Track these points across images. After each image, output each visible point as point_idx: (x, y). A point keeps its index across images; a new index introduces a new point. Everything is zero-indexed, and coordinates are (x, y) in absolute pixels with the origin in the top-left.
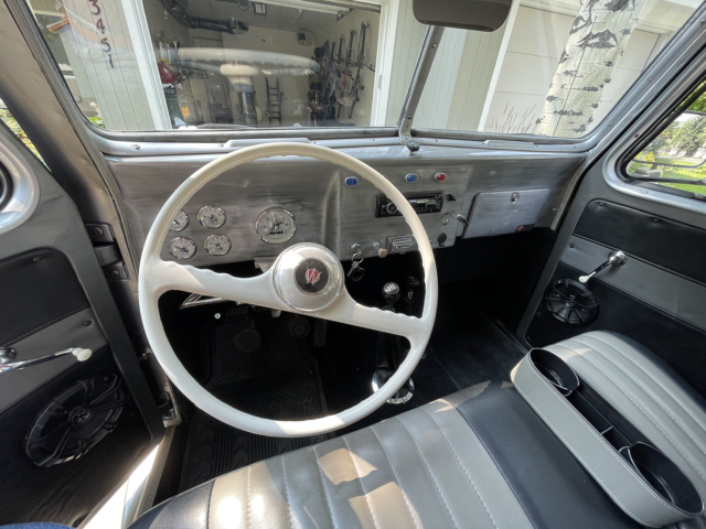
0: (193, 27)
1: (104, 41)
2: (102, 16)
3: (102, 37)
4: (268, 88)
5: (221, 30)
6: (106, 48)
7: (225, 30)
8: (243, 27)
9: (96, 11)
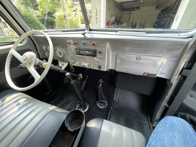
0: (124, 11)
1: (96, 18)
2: (97, 12)
3: (96, 17)
4: (140, 25)
5: (131, 10)
6: (96, 19)
7: (133, 10)
8: (138, 8)
9: (96, 11)
